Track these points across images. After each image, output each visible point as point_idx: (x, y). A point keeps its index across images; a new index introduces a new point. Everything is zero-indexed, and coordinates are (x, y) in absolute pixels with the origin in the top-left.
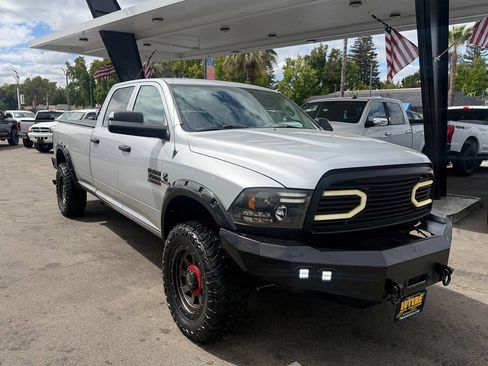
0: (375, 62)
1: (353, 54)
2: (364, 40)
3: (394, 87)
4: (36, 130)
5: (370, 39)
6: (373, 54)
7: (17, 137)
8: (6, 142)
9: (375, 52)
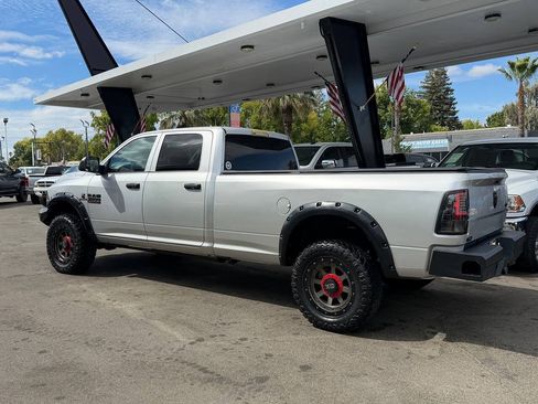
0: (453, 99)
1: (425, 90)
2: (437, 73)
3: (480, 127)
4: (42, 184)
5: (444, 73)
6: (448, 90)
7: (26, 193)
8: (14, 199)
9: (451, 87)
